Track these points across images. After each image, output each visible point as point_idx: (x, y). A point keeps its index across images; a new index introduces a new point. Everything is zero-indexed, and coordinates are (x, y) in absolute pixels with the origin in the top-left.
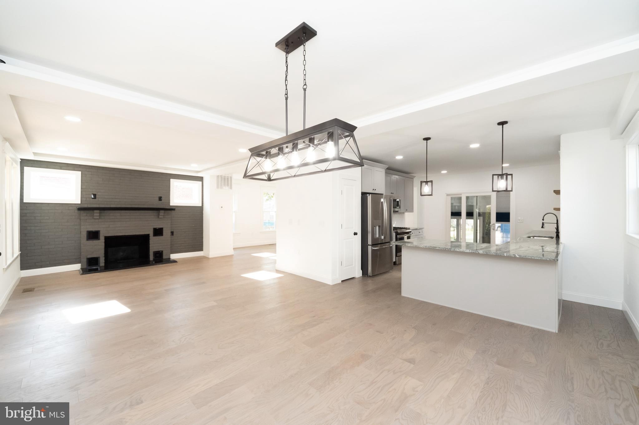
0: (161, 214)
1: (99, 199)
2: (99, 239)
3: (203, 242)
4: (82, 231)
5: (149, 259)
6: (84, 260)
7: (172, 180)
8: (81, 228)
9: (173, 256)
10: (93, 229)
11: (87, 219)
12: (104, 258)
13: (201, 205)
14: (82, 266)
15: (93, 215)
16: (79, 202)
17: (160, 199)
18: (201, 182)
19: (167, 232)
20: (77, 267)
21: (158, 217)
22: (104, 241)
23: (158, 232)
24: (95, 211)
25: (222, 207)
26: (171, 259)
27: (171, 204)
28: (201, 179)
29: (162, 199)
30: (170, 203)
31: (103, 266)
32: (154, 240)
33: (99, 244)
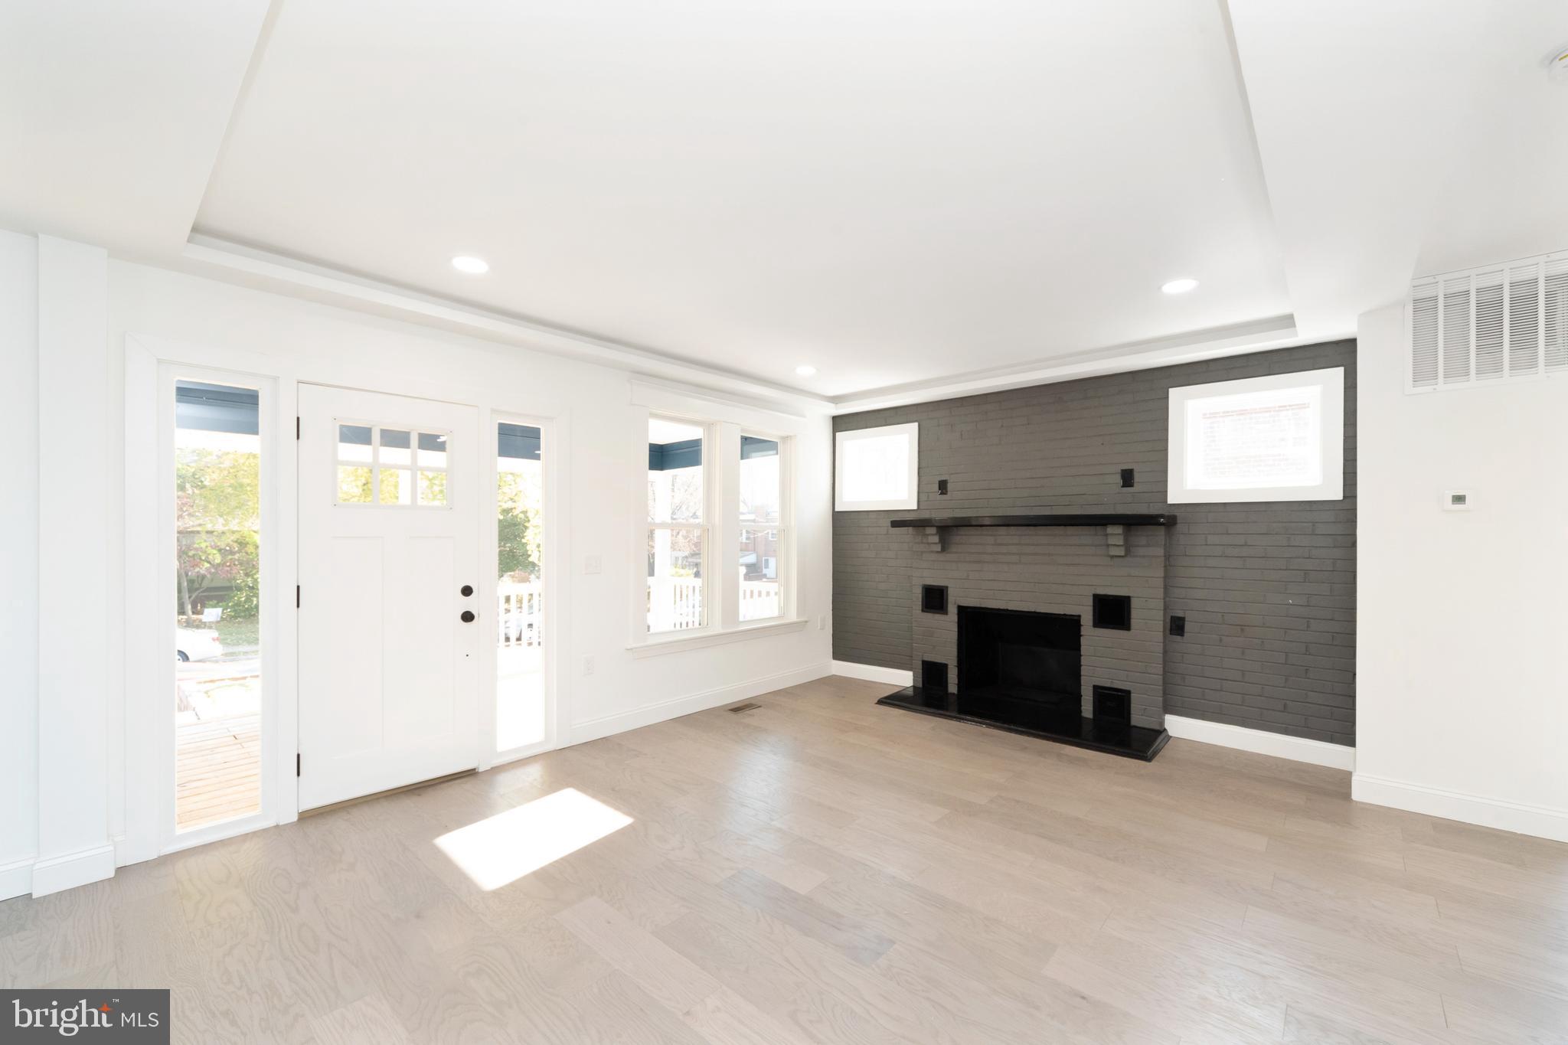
0: (1111, 540)
1: (954, 495)
2: (946, 613)
3: (1353, 696)
4: (912, 584)
5: (1081, 711)
7: (1176, 392)
8: (910, 576)
9: (1178, 726)
10: (936, 580)
11: (922, 552)
12: (956, 669)
13: (1336, 493)
14: (914, 676)
16: (914, 505)
17: (1127, 478)
18: (1338, 372)
19: (1147, 617)
22: (957, 619)
23: (1113, 612)
25: (1459, 499)
27: (1172, 499)
29: (1138, 477)
30: (1166, 492)
31: (953, 694)
32: (1095, 642)
33: (946, 627)
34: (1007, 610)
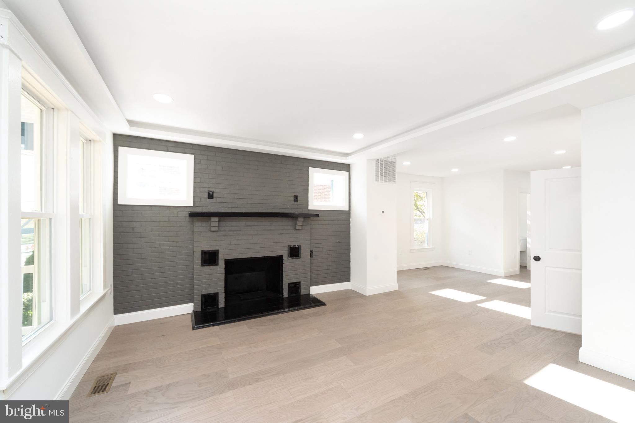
0: (299, 223)
1: (218, 199)
2: (217, 265)
3: (350, 267)
4: (195, 250)
5: (283, 296)
6: (199, 299)
7: (311, 169)
8: (193, 246)
9: (314, 290)
10: (210, 247)
11: (201, 232)
12: (223, 295)
13: (348, 210)
14: (194, 306)
15: (210, 224)
16: (191, 204)
17: (296, 198)
18: (348, 173)
19: (304, 252)
20: (188, 308)
21: (295, 229)
22: (224, 267)
23: (294, 252)
24: (213, 219)
25: (383, 212)
26: (310, 296)
27: (310, 208)
28: (346, 167)
29: (299, 199)
30: (308, 205)
31: (222, 308)
32: (289, 264)
33: (218, 271)
34: (252, 258)
